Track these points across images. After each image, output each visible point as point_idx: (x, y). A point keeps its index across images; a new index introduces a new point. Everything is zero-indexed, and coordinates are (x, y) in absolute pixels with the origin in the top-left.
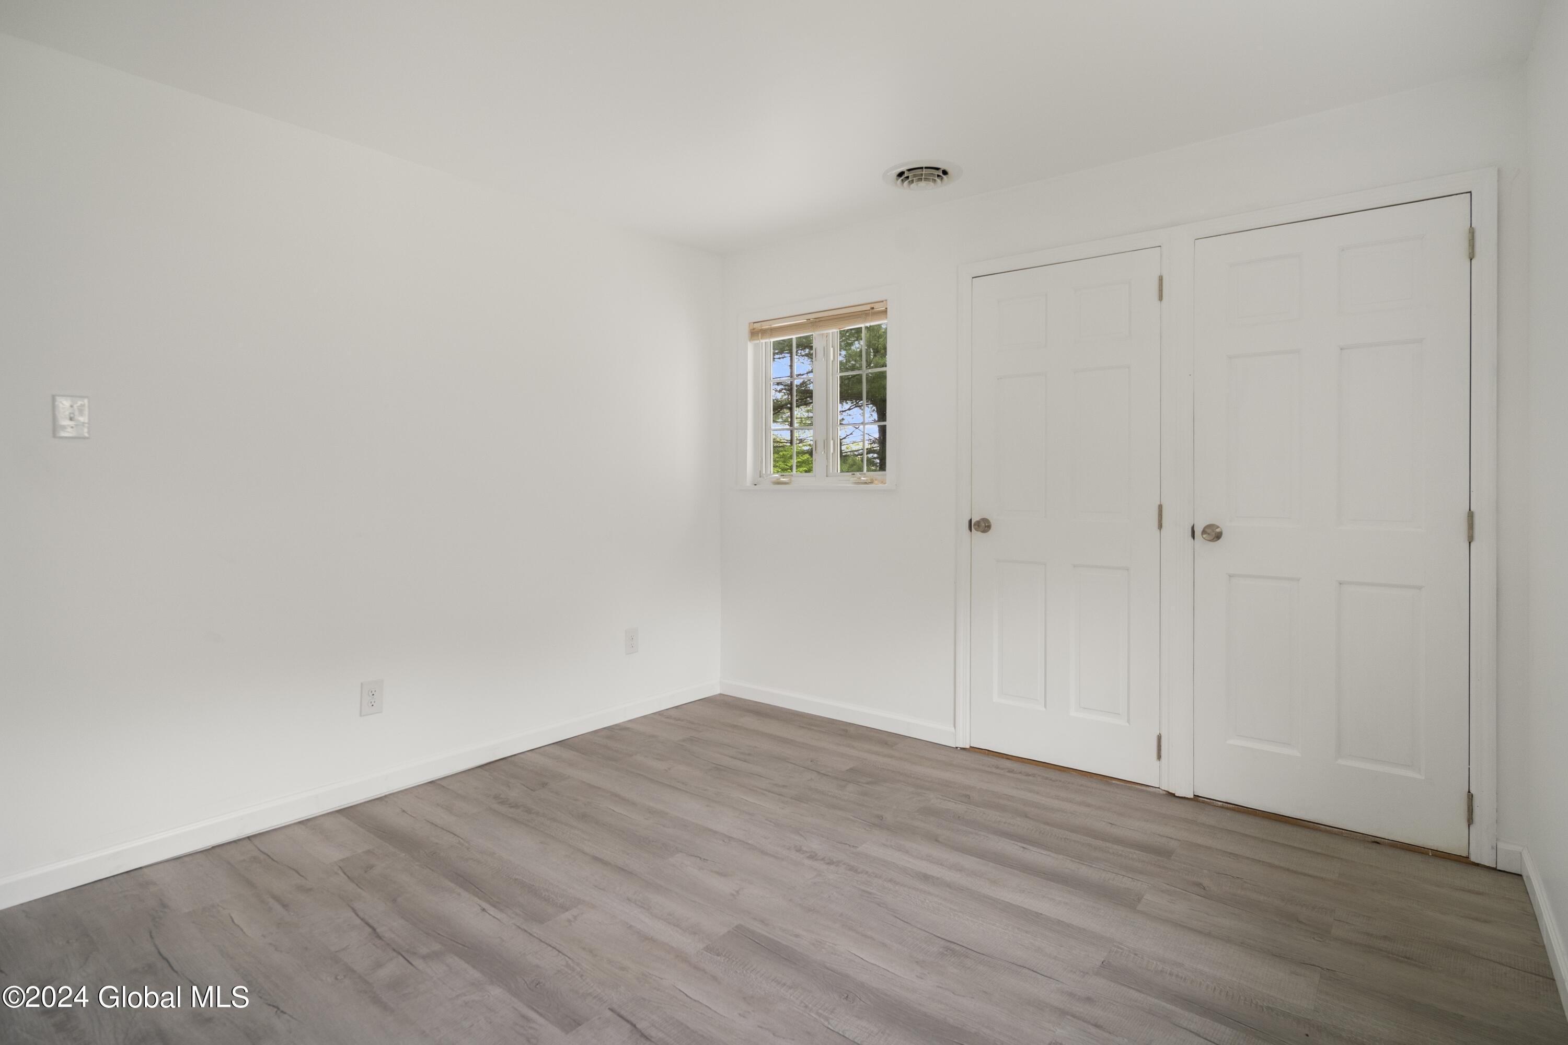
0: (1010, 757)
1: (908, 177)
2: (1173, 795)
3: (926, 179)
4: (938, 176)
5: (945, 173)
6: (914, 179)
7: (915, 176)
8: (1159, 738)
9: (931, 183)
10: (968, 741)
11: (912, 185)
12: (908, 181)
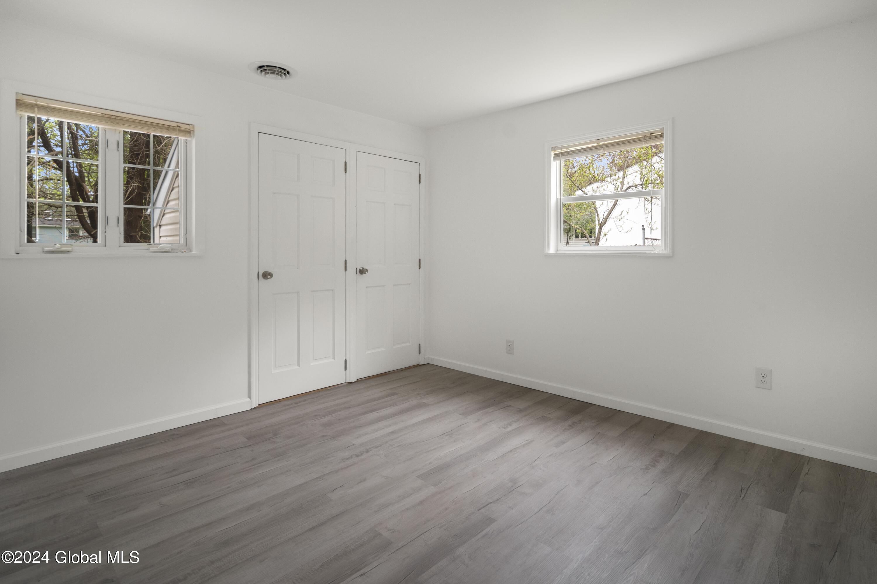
0: (281, 400)
1: (265, 70)
2: (351, 383)
3: (277, 74)
4: (284, 74)
5: (288, 73)
6: (269, 72)
7: (269, 70)
8: (346, 361)
9: (279, 77)
10: (258, 402)
11: (268, 75)
12: (265, 72)
